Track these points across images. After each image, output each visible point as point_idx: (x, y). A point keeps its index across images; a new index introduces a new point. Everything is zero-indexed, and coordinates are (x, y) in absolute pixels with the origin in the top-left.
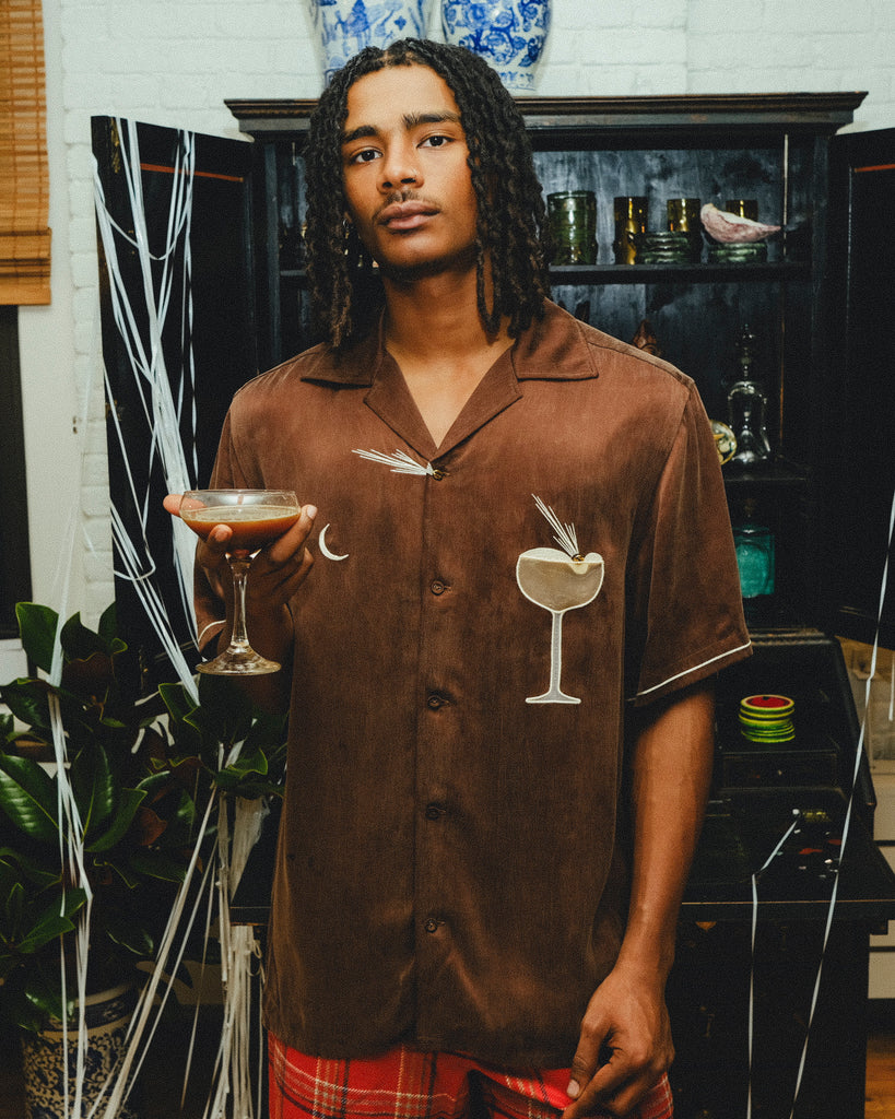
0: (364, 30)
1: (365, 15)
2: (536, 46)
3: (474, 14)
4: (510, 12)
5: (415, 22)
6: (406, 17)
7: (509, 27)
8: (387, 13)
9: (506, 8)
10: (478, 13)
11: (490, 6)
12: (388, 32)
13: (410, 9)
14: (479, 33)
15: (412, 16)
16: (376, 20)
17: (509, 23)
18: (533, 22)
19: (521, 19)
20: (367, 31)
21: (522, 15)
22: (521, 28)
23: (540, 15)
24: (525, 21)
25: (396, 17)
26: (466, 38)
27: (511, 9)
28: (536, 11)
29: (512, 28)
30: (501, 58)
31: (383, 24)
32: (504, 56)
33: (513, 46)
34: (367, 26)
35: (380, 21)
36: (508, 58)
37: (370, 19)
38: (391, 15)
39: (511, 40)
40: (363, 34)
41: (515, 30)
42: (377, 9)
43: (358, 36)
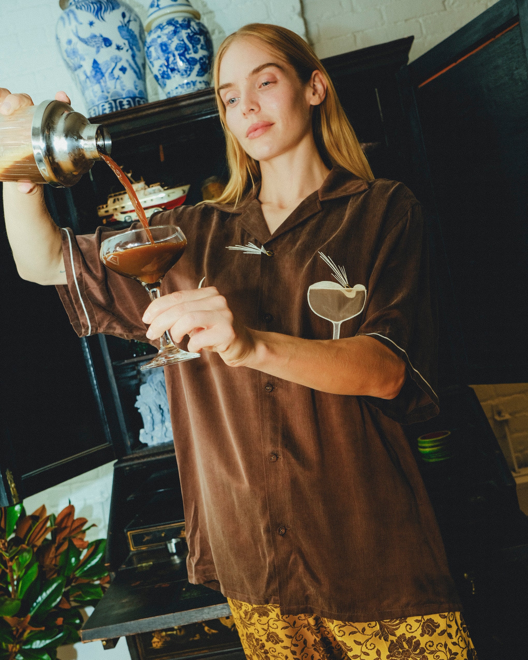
0: (102, 78)
1: (100, 69)
2: (205, 63)
3: (162, 49)
4: (182, 42)
5: (133, 68)
6: (126, 65)
7: (184, 52)
8: (113, 65)
9: (179, 40)
10: (164, 48)
11: (170, 41)
12: (116, 76)
13: (127, 61)
14: (167, 60)
15: (130, 65)
16: (107, 70)
17: (184, 49)
18: (199, 46)
19: (190, 46)
20: (104, 78)
21: (191, 43)
22: (191, 51)
23: (202, 42)
24: (193, 47)
25: (119, 66)
26: (161, 66)
27: (183, 40)
28: (199, 40)
29: (186, 53)
30: (184, 73)
31: (112, 72)
32: (186, 71)
33: (190, 64)
34: (103, 75)
35: (110, 70)
36: (188, 72)
37: (104, 70)
38: (116, 65)
39: (188, 60)
40: (101, 81)
41: (188, 54)
42: (106, 63)
43: (99, 83)
